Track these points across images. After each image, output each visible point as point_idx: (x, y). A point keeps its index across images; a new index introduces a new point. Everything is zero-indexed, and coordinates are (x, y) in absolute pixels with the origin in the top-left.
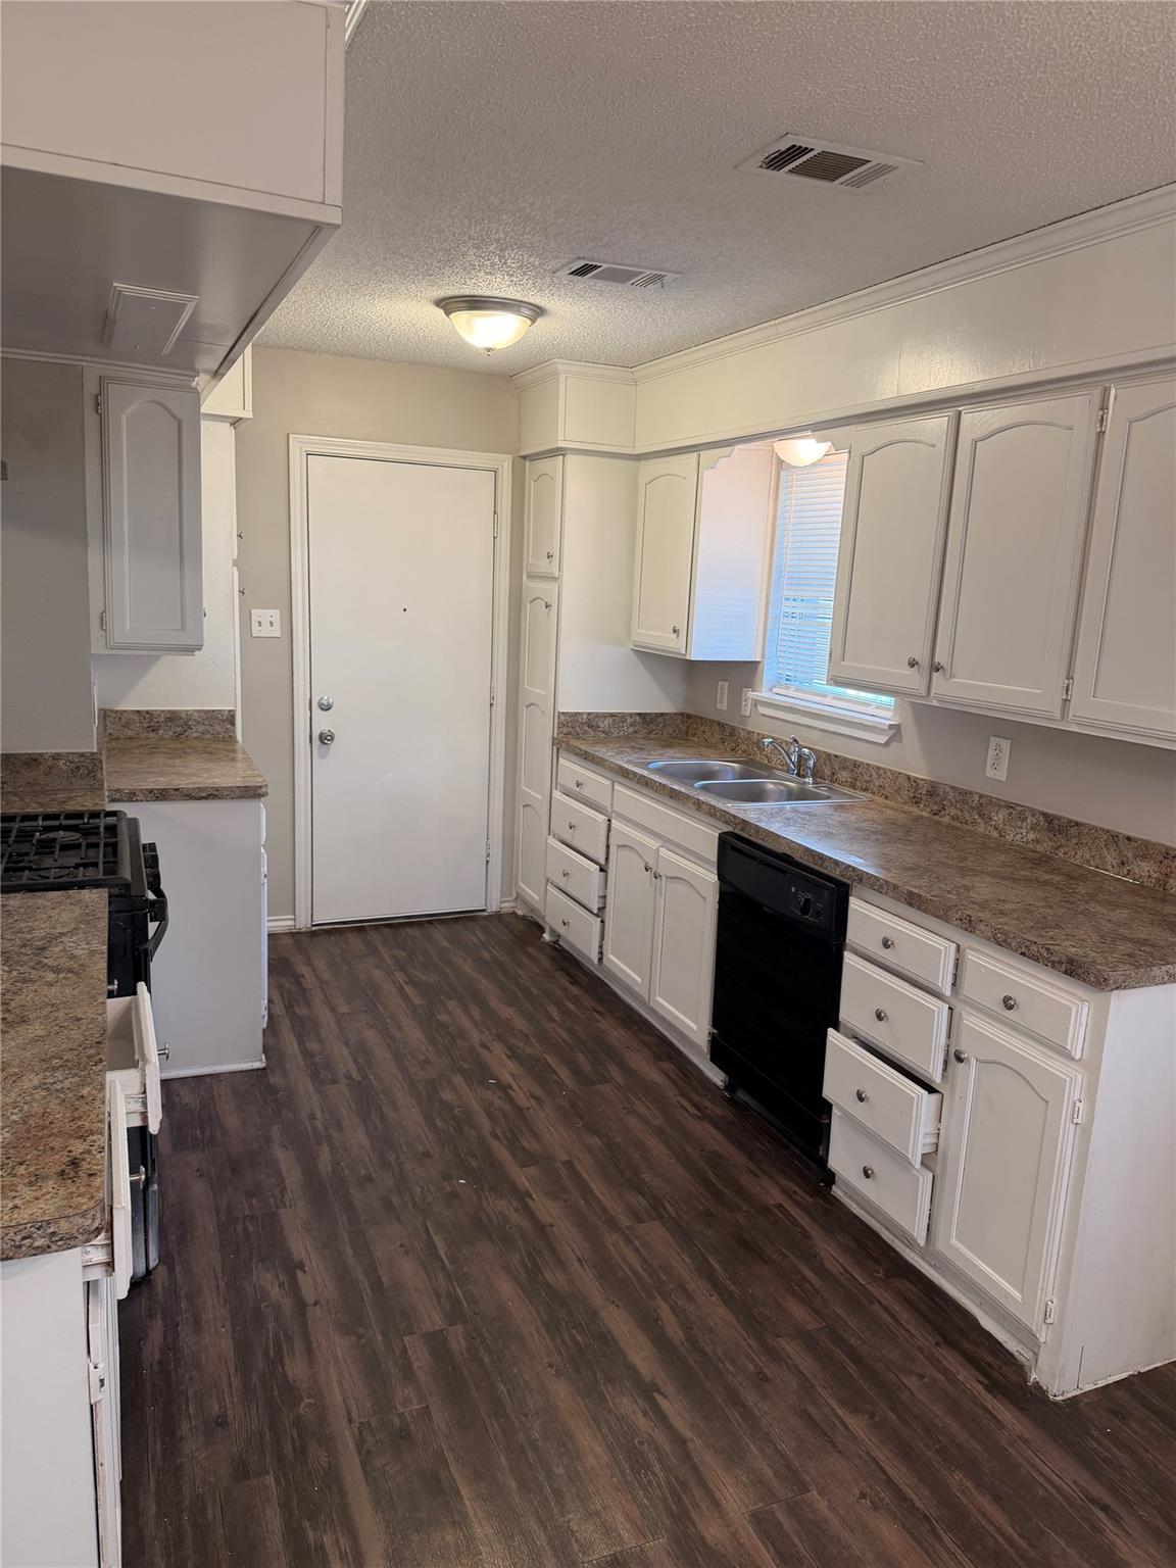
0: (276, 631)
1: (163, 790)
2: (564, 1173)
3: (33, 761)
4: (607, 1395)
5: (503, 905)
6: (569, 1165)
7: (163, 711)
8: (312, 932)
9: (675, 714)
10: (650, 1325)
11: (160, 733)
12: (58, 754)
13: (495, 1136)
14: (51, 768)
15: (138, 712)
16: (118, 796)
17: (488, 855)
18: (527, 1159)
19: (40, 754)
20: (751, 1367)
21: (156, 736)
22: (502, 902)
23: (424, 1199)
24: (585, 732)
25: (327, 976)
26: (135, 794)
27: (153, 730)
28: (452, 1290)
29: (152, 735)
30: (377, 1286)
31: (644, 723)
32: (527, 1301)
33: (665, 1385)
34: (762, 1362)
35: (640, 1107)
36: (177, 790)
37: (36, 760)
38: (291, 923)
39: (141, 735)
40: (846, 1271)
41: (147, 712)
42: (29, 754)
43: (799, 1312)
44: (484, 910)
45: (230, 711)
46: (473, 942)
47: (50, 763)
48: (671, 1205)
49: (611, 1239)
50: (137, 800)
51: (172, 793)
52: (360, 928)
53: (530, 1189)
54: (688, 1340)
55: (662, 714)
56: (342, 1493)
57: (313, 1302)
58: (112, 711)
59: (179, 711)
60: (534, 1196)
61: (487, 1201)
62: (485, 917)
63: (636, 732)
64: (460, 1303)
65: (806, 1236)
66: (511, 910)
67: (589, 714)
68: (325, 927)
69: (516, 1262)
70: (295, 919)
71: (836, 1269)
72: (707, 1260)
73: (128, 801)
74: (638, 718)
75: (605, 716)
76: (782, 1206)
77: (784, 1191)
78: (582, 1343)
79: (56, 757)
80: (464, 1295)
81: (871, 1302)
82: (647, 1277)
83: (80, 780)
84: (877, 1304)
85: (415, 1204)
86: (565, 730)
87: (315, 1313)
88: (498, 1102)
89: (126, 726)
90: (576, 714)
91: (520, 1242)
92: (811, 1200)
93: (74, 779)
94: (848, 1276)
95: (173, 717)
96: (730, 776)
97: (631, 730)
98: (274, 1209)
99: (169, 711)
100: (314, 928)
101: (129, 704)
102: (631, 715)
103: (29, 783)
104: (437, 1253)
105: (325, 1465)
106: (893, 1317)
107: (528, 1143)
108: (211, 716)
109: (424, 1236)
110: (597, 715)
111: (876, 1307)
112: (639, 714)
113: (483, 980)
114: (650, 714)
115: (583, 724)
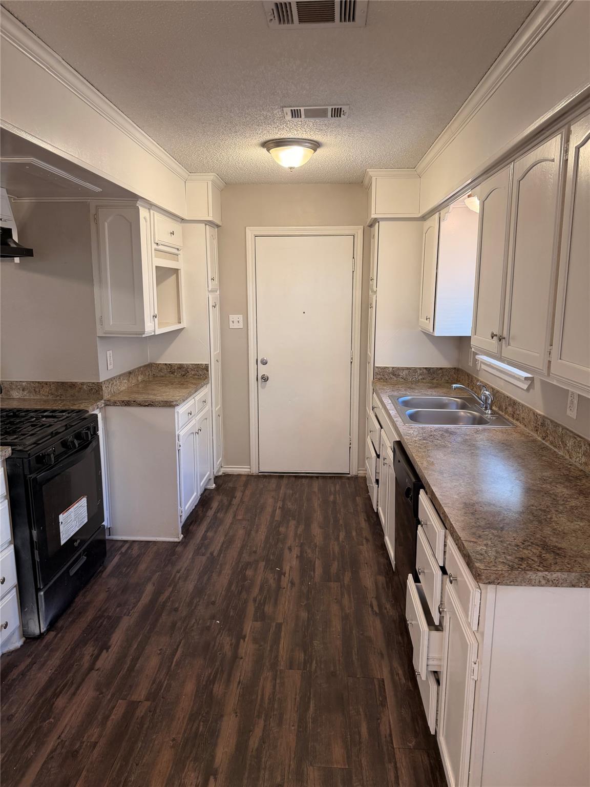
0: (241, 326)
1: (129, 401)
2: (273, 629)
3: (73, 385)
4: (187, 767)
5: (359, 472)
6: (279, 626)
7: (176, 364)
8: (258, 475)
9: (450, 368)
10: (244, 733)
11: (175, 374)
12: (83, 383)
13: (255, 600)
14: (80, 389)
15: (166, 364)
16: (108, 403)
17: (350, 444)
18: (261, 616)
19: (76, 383)
20: (279, 780)
21: (173, 376)
22: (358, 470)
23: (193, 626)
24: (391, 378)
25: (246, 499)
26: (116, 403)
27: (172, 373)
28: (163, 681)
29: (172, 375)
30: (131, 669)
31: (428, 373)
32: (193, 698)
33: (221, 773)
34: (288, 778)
35: (346, 601)
36: (135, 401)
37: (74, 385)
38: (249, 470)
39: (167, 375)
40: (391, 735)
41: (170, 364)
42: (71, 382)
43: (338, 752)
44: (349, 474)
45: (206, 364)
46: (330, 490)
47: (80, 386)
48: (316, 663)
49: (267, 674)
50: (117, 406)
51: (132, 402)
52: (281, 476)
53: (248, 635)
54: (257, 750)
55: (441, 369)
56: (23, 775)
57: (97, 669)
58: (154, 364)
59: (183, 364)
60: (246, 639)
61: (221, 636)
62: (348, 478)
63: (424, 379)
64: (160, 690)
65: (383, 704)
66: (363, 475)
67: (393, 368)
68: (266, 474)
69: (207, 673)
70: (250, 468)
71: (385, 730)
72: (309, 702)
73: (113, 406)
74: (425, 370)
75: (403, 369)
76: (383, 681)
77: (392, 672)
78: (200, 731)
79: (82, 384)
80: (167, 685)
81: (390, 762)
82: (266, 703)
83: (93, 395)
84: (393, 764)
85: (184, 630)
86: (379, 377)
87: (94, 674)
88: (271, 581)
89: (160, 371)
90: (385, 368)
91: (218, 663)
92: (403, 681)
93: (90, 395)
94: (388, 739)
95: (181, 367)
96: (455, 406)
97: (420, 377)
98: (122, 615)
99: (179, 364)
100: (260, 474)
101: (162, 361)
102: (420, 369)
103: (71, 395)
104: (173, 658)
105: (29, 757)
106: (397, 778)
107: (268, 609)
108: (198, 366)
109: (175, 647)
110: (398, 369)
111: (390, 766)
112: (426, 368)
113: (319, 513)
114: (433, 368)
115: (389, 373)
